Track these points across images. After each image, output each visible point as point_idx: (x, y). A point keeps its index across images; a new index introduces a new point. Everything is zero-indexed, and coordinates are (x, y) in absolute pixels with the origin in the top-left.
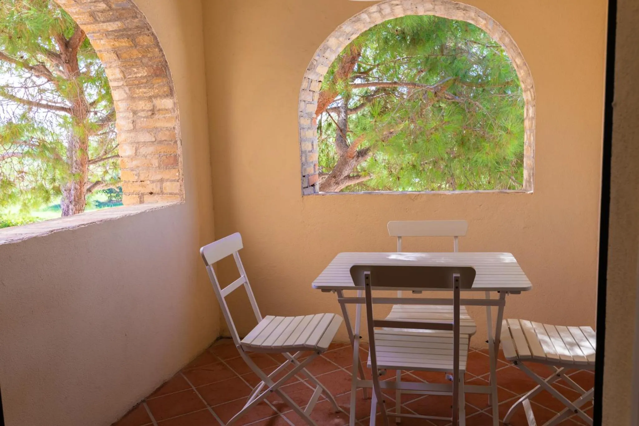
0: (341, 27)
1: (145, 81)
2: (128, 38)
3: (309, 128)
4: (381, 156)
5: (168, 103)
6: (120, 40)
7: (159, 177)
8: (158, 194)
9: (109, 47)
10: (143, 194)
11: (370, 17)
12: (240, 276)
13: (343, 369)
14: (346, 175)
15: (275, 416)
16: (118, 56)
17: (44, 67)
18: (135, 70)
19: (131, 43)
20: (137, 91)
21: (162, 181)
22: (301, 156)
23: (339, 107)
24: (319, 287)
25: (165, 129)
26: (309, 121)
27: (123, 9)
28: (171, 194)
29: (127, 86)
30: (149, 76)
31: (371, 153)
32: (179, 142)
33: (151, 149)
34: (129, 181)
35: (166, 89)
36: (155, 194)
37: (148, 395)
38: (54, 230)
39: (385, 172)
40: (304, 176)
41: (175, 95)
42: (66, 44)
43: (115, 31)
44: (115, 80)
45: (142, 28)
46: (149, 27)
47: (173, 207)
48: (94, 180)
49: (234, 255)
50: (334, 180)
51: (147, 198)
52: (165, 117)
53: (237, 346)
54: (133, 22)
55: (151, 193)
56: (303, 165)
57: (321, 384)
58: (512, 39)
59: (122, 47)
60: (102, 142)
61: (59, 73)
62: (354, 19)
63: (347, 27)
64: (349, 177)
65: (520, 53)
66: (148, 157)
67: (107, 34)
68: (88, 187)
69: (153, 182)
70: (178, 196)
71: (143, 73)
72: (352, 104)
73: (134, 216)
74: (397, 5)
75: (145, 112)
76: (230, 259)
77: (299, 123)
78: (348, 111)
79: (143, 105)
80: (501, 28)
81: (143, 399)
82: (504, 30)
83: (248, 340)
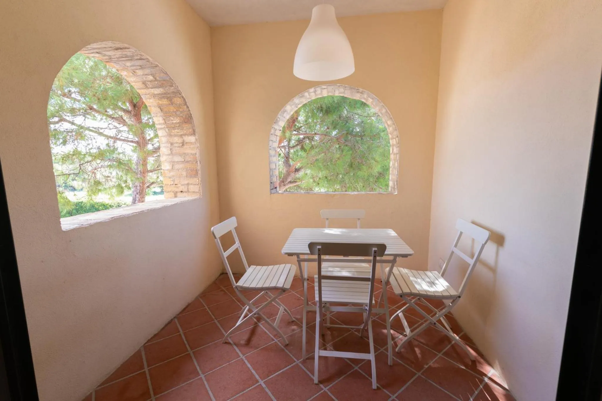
0: (293, 100)
1: (178, 125)
2: (167, 99)
3: (274, 156)
4: (309, 171)
5: (192, 139)
6: (162, 100)
7: (186, 182)
8: (186, 192)
9: (156, 104)
10: (177, 192)
11: (309, 95)
12: (235, 243)
13: (294, 292)
14: (289, 181)
15: (255, 325)
16: (161, 109)
17: (122, 118)
18: (172, 118)
19: (169, 102)
20: (173, 131)
21: (188, 184)
22: (270, 172)
23: (285, 146)
24: (286, 253)
25: (190, 154)
26: (274, 152)
27: (164, 81)
28: (194, 192)
29: (167, 128)
30: (180, 123)
31: (303, 170)
32: (199, 162)
33: (181, 166)
34: (168, 185)
35: (191, 130)
36: (184, 192)
37: (178, 313)
38: (114, 217)
39: (311, 180)
40: (271, 183)
41: (196, 134)
42: (134, 106)
43: (159, 94)
44: (160, 124)
45: (176, 93)
46: (180, 93)
47: (195, 200)
48: (152, 181)
49: (232, 231)
50: (283, 183)
51: (179, 194)
52: (190, 147)
53: (234, 287)
54: (171, 89)
55: (182, 192)
56: (271, 176)
57: (283, 306)
58: (387, 110)
59: (164, 104)
60: (156, 161)
61: (131, 122)
62: (301, 95)
63: (296, 100)
64: (290, 182)
65: (391, 118)
66: (180, 170)
67: (154, 96)
68: (148, 185)
69: (183, 185)
70: (198, 194)
71: (176, 120)
72: (291, 145)
73: (170, 206)
74: (325, 89)
75: (178, 144)
76: (230, 233)
77: (269, 152)
78: (290, 148)
79: (177, 140)
80: (382, 104)
81: (175, 316)
82: (384, 105)
83: (241, 283)
